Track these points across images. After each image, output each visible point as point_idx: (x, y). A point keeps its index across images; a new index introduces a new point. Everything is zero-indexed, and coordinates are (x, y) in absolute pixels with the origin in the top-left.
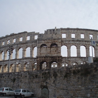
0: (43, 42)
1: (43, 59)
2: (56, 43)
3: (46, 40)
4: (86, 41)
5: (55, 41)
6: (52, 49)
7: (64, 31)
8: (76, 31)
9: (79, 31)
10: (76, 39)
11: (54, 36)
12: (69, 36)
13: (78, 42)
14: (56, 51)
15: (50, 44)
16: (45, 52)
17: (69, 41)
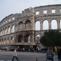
0: (20, 20)
1: (20, 33)
2: (30, 20)
3: (22, 18)
4: (56, 15)
5: (29, 18)
6: (27, 25)
7: (38, 9)
8: (47, 8)
9: (50, 7)
10: (48, 15)
11: (28, 14)
12: (41, 12)
13: (49, 17)
14: (29, 26)
15: (25, 21)
16: (22, 27)
17: (42, 17)
